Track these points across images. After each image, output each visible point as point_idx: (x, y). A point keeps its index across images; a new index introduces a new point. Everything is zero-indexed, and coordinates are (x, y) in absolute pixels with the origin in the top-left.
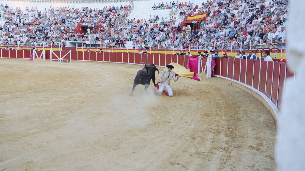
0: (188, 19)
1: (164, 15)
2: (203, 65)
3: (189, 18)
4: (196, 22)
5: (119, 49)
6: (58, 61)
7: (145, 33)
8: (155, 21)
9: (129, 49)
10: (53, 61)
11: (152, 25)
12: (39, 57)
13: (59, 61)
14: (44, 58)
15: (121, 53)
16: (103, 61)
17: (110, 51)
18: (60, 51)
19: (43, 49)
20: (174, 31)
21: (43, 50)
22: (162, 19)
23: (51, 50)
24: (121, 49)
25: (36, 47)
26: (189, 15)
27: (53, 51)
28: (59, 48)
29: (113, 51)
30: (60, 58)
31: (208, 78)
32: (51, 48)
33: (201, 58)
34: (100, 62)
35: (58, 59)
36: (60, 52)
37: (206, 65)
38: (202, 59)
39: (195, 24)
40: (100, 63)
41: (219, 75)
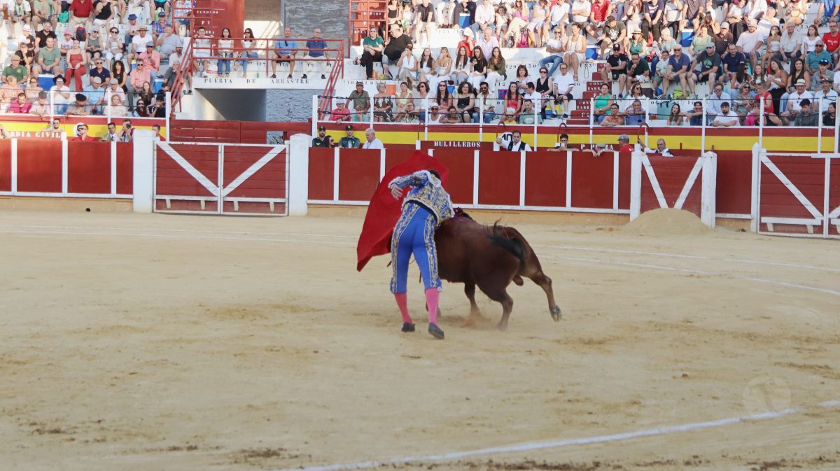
6: (811, 229)
10: (770, 228)
12: (671, 203)
13: (819, 229)
14: (703, 211)
18: (828, 157)
19: (702, 142)
21: (697, 153)
23: (760, 150)
25: (652, 131)
27: (774, 160)
28: (814, 133)
30: (822, 211)
32: (756, 133)
35: (811, 216)
36: (823, 160)
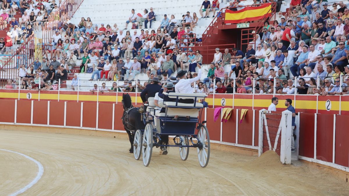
0: (226, 19)
1: (167, 8)
2: (269, 133)
3: (230, 17)
4: (248, 26)
5: (57, 93)
7: (122, 53)
8: (146, 22)
9: (81, 93)
11: (139, 31)
15: (62, 102)
16: (13, 122)
17: (32, 96)
20: (192, 48)
22: (164, 18)
24: (61, 93)
26: (233, 10)
29: (39, 96)
31: (285, 164)
33: (264, 116)
34: (5, 125)
37: (279, 132)
38: (267, 119)
39: (245, 30)
40: (6, 127)
41: (313, 157)
